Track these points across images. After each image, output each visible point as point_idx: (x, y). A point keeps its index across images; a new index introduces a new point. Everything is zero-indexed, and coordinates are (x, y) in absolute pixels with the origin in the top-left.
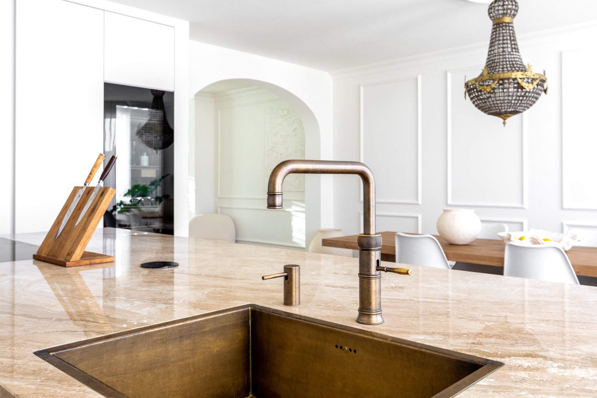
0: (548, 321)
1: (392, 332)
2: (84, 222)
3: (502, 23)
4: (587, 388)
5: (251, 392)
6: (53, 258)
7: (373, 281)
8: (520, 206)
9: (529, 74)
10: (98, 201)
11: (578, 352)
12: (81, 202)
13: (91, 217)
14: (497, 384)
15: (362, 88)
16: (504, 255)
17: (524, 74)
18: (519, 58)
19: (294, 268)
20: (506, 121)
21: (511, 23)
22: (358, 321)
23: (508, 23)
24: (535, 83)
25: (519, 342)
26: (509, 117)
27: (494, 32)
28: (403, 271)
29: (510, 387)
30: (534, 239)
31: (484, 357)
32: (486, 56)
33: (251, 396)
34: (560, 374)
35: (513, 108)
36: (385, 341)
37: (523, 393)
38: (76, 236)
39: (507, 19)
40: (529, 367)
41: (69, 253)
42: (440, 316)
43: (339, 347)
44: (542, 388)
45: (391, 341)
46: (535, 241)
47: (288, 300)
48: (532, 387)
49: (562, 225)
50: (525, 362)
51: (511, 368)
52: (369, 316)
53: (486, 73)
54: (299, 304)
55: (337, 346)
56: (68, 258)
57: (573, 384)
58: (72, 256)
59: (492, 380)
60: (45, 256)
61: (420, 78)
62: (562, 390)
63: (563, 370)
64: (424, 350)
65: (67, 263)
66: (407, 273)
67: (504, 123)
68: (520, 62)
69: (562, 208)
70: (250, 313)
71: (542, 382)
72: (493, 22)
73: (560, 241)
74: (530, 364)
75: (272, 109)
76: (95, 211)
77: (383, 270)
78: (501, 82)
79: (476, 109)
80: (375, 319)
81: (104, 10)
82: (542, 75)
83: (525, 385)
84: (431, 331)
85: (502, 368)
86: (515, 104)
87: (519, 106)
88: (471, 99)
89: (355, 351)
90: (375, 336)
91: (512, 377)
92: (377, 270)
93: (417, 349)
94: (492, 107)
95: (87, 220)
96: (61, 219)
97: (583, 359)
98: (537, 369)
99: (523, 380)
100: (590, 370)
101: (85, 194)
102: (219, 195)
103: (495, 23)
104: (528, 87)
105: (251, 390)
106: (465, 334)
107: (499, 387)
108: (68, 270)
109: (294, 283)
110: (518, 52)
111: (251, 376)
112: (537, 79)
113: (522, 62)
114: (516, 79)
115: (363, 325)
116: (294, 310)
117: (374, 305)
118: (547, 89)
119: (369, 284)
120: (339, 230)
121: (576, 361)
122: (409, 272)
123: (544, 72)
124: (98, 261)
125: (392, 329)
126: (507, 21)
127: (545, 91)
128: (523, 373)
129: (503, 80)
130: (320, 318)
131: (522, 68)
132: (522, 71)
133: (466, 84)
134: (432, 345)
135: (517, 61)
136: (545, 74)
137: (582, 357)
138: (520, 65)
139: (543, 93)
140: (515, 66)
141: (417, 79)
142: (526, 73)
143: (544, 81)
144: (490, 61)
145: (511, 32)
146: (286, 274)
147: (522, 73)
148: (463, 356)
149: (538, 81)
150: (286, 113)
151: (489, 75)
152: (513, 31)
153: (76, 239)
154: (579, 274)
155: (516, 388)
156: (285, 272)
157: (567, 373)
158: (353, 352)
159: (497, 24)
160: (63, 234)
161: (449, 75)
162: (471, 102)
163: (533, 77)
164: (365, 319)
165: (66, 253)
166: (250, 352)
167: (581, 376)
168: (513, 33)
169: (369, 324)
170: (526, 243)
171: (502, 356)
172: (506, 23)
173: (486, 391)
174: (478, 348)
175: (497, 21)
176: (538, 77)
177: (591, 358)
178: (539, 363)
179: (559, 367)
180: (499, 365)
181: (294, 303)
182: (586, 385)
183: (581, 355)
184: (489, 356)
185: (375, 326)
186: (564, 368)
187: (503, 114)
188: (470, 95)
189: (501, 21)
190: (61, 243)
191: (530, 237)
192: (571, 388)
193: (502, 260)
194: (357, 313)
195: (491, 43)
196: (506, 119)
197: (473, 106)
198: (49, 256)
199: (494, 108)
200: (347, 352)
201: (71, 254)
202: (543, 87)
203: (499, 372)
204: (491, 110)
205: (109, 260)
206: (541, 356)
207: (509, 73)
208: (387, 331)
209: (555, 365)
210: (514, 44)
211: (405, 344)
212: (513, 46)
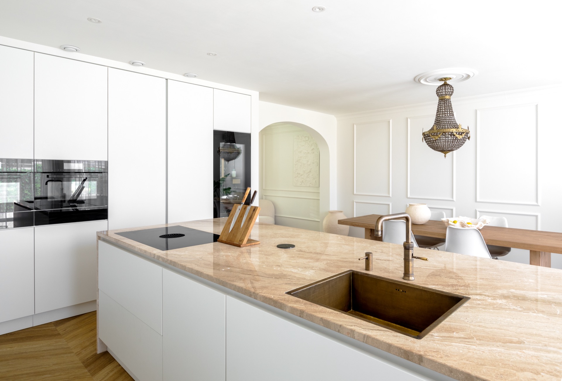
0: (483, 279)
1: (420, 284)
2: (246, 224)
3: (444, 99)
4: (503, 307)
5: (352, 309)
6: (231, 242)
7: (410, 262)
8: (451, 199)
9: (460, 130)
10: (252, 214)
11: (498, 293)
12: (241, 213)
13: (250, 222)
14: (470, 305)
15: (355, 126)
16: (446, 232)
17: (457, 130)
18: (454, 120)
19: (370, 254)
20: (446, 155)
21: (449, 99)
22: (403, 279)
23: (448, 99)
24: (463, 135)
25: (474, 289)
26: (448, 153)
27: (440, 104)
28: (425, 259)
29: (475, 307)
30: (462, 223)
31: (462, 295)
32: (434, 118)
33: (352, 310)
34: (492, 302)
35: (450, 148)
36: (419, 288)
37: (480, 309)
38: (243, 231)
39: (447, 97)
40: (480, 299)
41: (241, 240)
42: (437, 276)
43: (397, 290)
44: (487, 307)
45: (422, 288)
46: (463, 225)
47: (367, 268)
48: (483, 307)
49: (476, 211)
50: (478, 297)
51: (474, 300)
52: (409, 277)
53: (435, 128)
54: (372, 270)
55: (396, 290)
56: (240, 243)
57: (497, 306)
58: (243, 242)
59: (468, 304)
60: (225, 240)
61: (391, 121)
62: (494, 308)
63: (493, 300)
64: (437, 292)
65: (241, 245)
66: (427, 260)
67: (445, 156)
68: (455, 122)
69: (476, 201)
70: (351, 274)
71: (486, 305)
72: (439, 98)
73: (476, 224)
74: (480, 298)
75: (298, 136)
76: (252, 219)
77: (415, 258)
78: (444, 134)
79: (429, 147)
80: (411, 278)
81: (213, 88)
82: (467, 130)
83: (480, 306)
84: (436, 284)
85: (470, 300)
86: (452, 147)
87: (454, 147)
88: (426, 142)
89: (405, 292)
90: (415, 286)
91: (475, 303)
92: (412, 258)
93: (434, 291)
94: (439, 148)
95: (248, 224)
96: (230, 221)
97: (500, 296)
98: (483, 300)
99: (479, 304)
100: (503, 300)
101: (243, 209)
102: (264, 188)
103: (440, 99)
104: (459, 137)
105: (352, 307)
106: (451, 285)
107: (471, 307)
108: (243, 249)
109: (370, 261)
110: (454, 116)
111: (352, 301)
112: (465, 132)
113: (456, 122)
114: (453, 132)
115: (407, 281)
116: (370, 273)
117: (411, 272)
118: (469, 137)
119: (409, 263)
120: (342, 212)
121: (497, 297)
122: (428, 259)
123: (468, 127)
124: (253, 244)
125: (420, 283)
126: (447, 98)
127: (469, 138)
128: (479, 301)
129: (445, 133)
130: (386, 277)
131: (456, 125)
132: (456, 128)
133: (423, 133)
134: (439, 290)
135: (453, 121)
136: (468, 129)
137: (499, 295)
138: (455, 123)
139: (468, 139)
140: (452, 124)
141: (389, 122)
142: (458, 129)
143: (467, 133)
144: (437, 121)
145: (450, 104)
146: (367, 257)
147: (456, 129)
148: (453, 295)
149: (465, 134)
150: (307, 139)
151: (437, 130)
152: (451, 103)
153: (244, 232)
154: (488, 244)
155: (477, 307)
156: (366, 256)
157: (495, 302)
158: (404, 292)
159: (441, 100)
160: (234, 229)
161: (409, 120)
162: (426, 144)
163: (462, 131)
164: (407, 278)
165: (239, 240)
166: (351, 291)
167: (500, 303)
168: (450, 105)
169: (409, 280)
170: (458, 226)
171: (469, 295)
172: (446, 99)
173: (467, 308)
174: (458, 291)
175: (442, 98)
176: (465, 131)
177: (503, 296)
178: (483, 298)
179: (491, 299)
180: (469, 298)
181: (370, 270)
182: (502, 306)
183: (499, 294)
184: (464, 295)
185: (412, 281)
186: (494, 299)
187: (444, 151)
188: (425, 140)
189: (443, 98)
190: (234, 235)
191: (460, 222)
192: (497, 307)
193: (445, 235)
194: (403, 275)
195: (438, 110)
196: (446, 154)
197: (427, 146)
198: (228, 241)
199: (440, 148)
200: (402, 292)
201: (242, 241)
202: (468, 136)
203: (469, 301)
204: (438, 149)
205: (258, 243)
206: (484, 295)
207: (449, 129)
208: (418, 283)
209: (490, 298)
210: (451, 111)
211: (428, 289)
212: (451, 113)
